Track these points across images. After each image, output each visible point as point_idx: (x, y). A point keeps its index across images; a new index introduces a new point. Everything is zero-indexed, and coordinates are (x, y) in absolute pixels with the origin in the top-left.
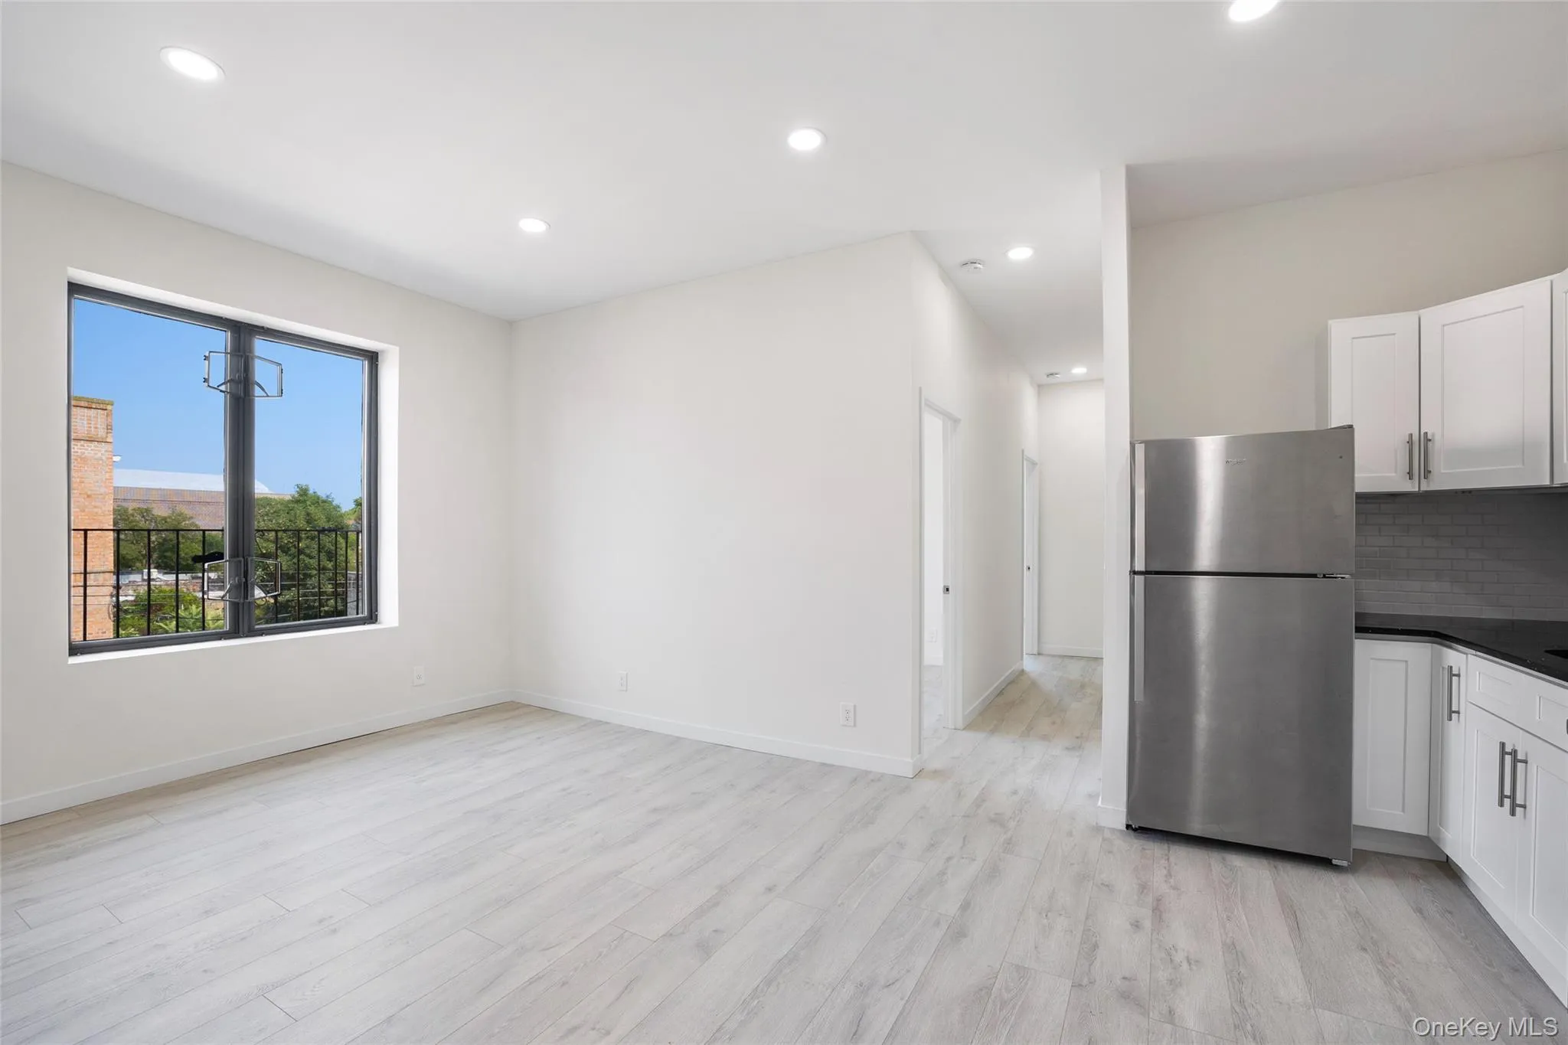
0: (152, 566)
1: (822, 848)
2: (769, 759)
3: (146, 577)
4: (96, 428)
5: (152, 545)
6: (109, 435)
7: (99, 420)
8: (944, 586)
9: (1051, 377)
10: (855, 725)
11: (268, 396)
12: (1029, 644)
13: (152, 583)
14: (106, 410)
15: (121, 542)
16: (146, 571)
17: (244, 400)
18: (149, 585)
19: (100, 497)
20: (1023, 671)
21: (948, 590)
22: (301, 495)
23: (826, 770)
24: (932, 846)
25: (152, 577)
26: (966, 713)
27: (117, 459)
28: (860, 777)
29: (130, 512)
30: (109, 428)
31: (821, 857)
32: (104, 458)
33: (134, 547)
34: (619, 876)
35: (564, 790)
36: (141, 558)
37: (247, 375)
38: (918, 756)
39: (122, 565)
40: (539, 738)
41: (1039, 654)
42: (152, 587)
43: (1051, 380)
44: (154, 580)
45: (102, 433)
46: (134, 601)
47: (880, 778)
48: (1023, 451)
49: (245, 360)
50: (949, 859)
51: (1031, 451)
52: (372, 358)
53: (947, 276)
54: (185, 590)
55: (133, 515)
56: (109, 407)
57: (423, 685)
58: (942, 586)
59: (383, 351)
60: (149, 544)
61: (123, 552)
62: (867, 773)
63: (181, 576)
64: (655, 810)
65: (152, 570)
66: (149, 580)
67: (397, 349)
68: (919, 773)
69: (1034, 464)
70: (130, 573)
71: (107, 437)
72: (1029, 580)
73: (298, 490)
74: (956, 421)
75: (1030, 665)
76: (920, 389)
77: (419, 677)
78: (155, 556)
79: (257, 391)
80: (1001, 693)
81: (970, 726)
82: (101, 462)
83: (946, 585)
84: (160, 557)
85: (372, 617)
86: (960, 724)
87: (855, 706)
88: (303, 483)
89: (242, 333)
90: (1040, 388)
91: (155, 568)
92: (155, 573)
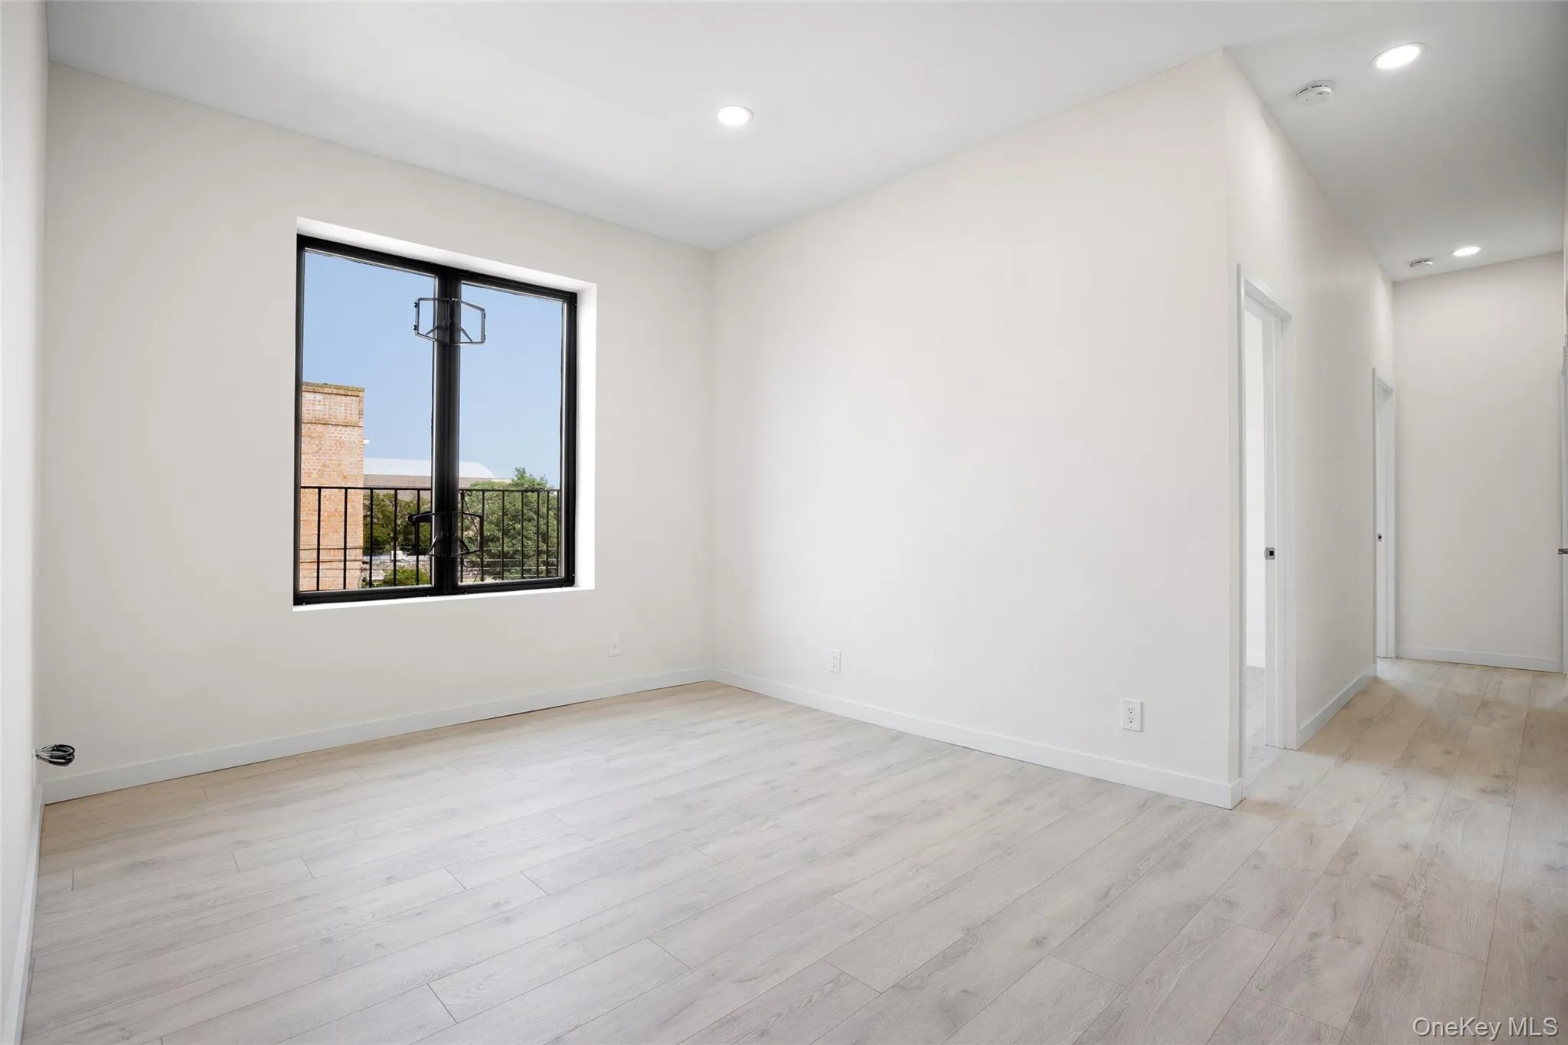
0: (398, 548)
1: (1107, 893)
2: (1020, 767)
3: (393, 558)
4: (351, 414)
5: (398, 529)
6: (361, 420)
7: (353, 406)
8: (1267, 548)
9: (1418, 266)
10: (1142, 730)
11: (472, 342)
12: (1384, 643)
13: (397, 563)
14: (358, 396)
15: (374, 526)
16: (393, 552)
17: (450, 346)
18: (395, 565)
19: (354, 478)
20: (1376, 677)
21: (1272, 553)
22: (519, 479)
23: (1100, 787)
24: (1281, 912)
25: (397, 559)
26: (1302, 727)
27: (366, 442)
28: (1151, 803)
29: (381, 497)
30: (361, 413)
31: (1108, 906)
32: (357, 441)
33: (384, 530)
34: (833, 897)
35: (767, 783)
36: (390, 540)
37: (453, 321)
38: (1238, 780)
39: (372, 547)
40: (740, 722)
41: (1398, 658)
42: (397, 568)
43: (1417, 271)
44: (399, 561)
45: (355, 418)
46: (384, 580)
47: (1180, 805)
48: (1374, 370)
49: (451, 306)
50: (1314, 936)
51: (1385, 374)
52: (571, 299)
53: (1271, 114)
54: (423, 571)
55: (383, 500)
56: (361, 394)
57: (619, 655)
58: (1264, 548)
59: (582, 291)
60: (396, 528)
61: (376, 534)
62: (1160, 797)
63: (421, 557)
64: (876, 818)
65: (397, 552)
66: (395, 561)
67: (595, 285)
68: (1240, 803)
69: (1387, 392)
70: (381, 554)
71: (359, 422)
72: (1385, 551)
73: (517, 473)
74: (1283, 319)
75: (1385, 671)
76: (1239, 266)
77: (615, 646)
78: (401, 538)
79: (463, 338)
80: (1346, 707)
81: (1305, 747)
82: (354, 445)
83: (1269, 547)
84: (404, 540)
85: (569, 580)
86: (1293, 743)
87: (1142, 704)
88: (521, 466)
89: (450, 278)
90: (1397, 286)
91: (401, 549)
92: (400, 555)
